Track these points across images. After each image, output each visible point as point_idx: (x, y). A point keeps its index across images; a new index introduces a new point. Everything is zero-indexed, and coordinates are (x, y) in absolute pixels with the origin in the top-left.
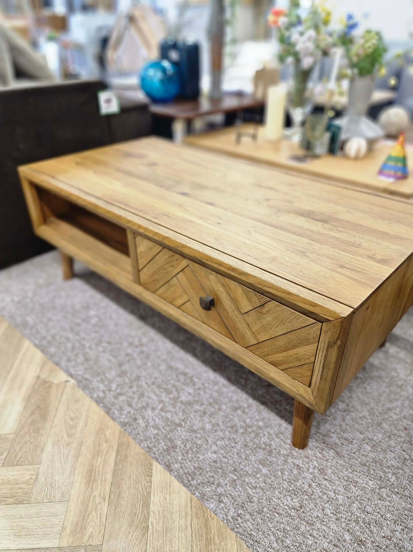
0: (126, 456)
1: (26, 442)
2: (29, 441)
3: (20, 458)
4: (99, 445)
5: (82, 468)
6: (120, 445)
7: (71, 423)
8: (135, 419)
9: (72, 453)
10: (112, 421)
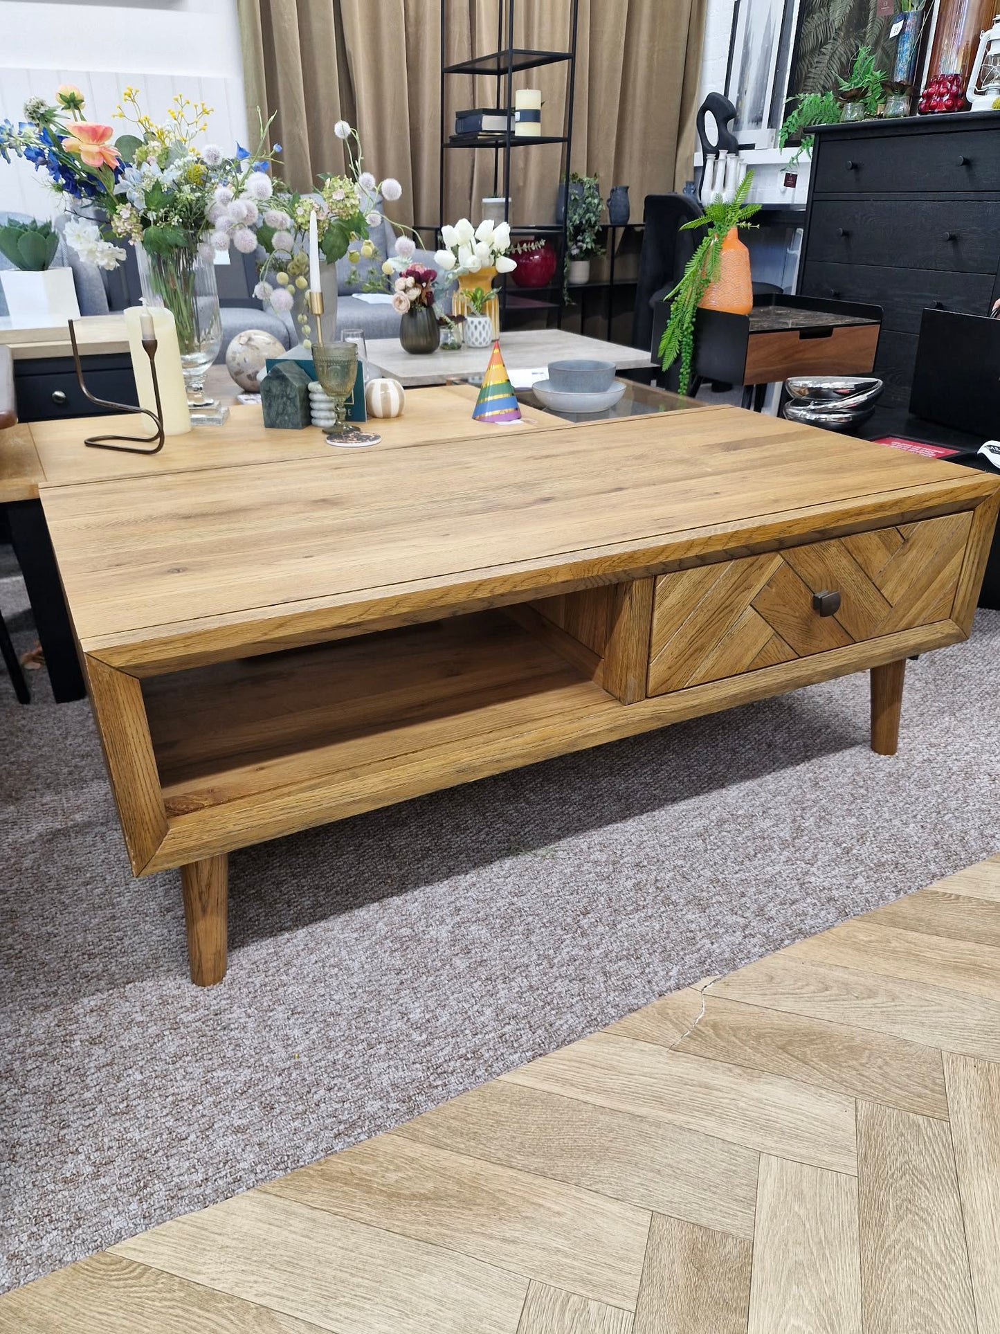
0: (920, 920)
1: (885, 1076)
2: (880, 1067)
3: (926, 1087)
4: (894, 951)
5: (950, 980)
6: (894, 924)
7: (835, 991)
8: (830, 899)
9: (914, 992)
10: (833, 930)
